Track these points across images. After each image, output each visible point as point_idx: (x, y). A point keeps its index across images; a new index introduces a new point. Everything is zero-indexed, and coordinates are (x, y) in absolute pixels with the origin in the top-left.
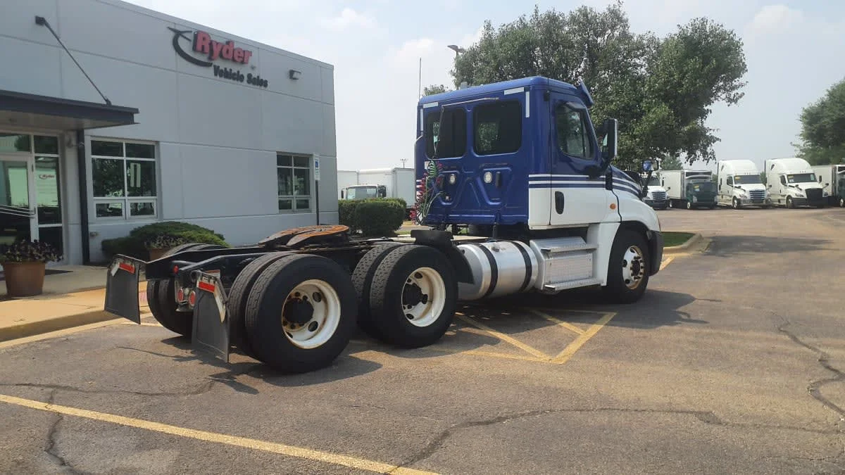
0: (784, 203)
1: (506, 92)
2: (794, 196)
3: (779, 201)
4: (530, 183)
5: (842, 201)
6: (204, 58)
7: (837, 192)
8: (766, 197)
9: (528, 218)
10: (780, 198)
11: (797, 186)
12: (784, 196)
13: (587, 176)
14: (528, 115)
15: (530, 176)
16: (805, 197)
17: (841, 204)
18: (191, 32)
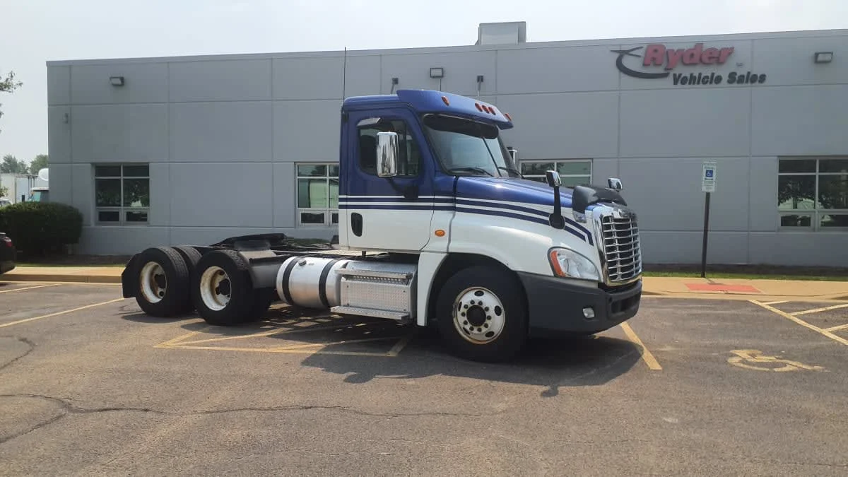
6: (660, 70)
13: (403, 197)
18: (642, 47)
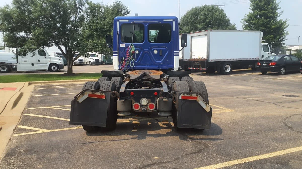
0: (88, 63)
1: (164, 20)
2: (92, 61)
3: (86, 63)
4: (175, 54)
5: (104, 63)
7: (102, 60)
8: (83, 62)
9: (174, 66)
10: (87, 62)
11: (92, 58)
12: (88, 61)
14: (174, 30)
15: (175, 52)
16: (95, 62)
17: (104, 64)
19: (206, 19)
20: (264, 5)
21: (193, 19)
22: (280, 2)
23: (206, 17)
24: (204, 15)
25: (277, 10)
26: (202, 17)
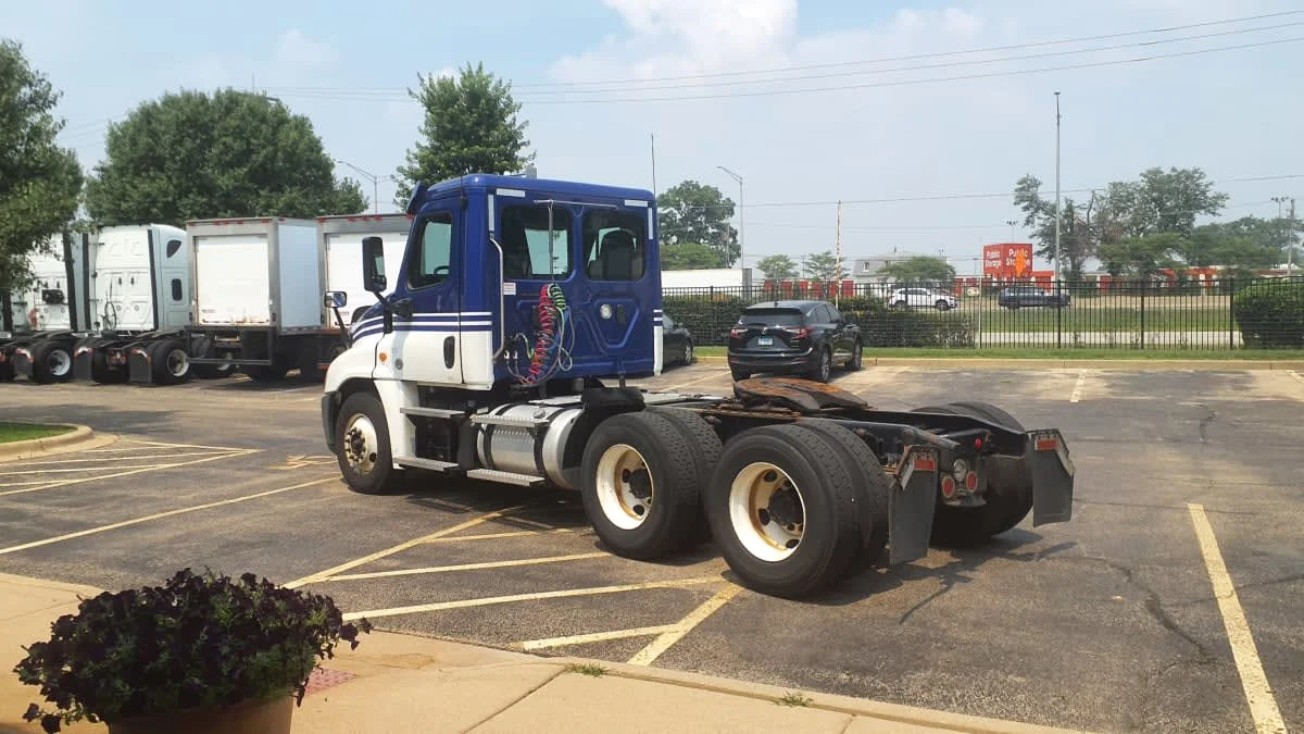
1: (628, 203)
4: (655, 319)
9: (654, 362)
14: (651, 237)
15: (655, 311)
19: (248, 152)
20: (478, 124)
21: (188, 143)
22: (527, 122)
23: (249, 143)
24: (238, 133)
25: (517, 147)
26: (229, 140)
